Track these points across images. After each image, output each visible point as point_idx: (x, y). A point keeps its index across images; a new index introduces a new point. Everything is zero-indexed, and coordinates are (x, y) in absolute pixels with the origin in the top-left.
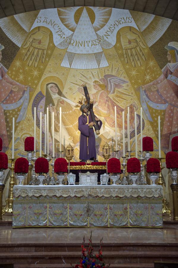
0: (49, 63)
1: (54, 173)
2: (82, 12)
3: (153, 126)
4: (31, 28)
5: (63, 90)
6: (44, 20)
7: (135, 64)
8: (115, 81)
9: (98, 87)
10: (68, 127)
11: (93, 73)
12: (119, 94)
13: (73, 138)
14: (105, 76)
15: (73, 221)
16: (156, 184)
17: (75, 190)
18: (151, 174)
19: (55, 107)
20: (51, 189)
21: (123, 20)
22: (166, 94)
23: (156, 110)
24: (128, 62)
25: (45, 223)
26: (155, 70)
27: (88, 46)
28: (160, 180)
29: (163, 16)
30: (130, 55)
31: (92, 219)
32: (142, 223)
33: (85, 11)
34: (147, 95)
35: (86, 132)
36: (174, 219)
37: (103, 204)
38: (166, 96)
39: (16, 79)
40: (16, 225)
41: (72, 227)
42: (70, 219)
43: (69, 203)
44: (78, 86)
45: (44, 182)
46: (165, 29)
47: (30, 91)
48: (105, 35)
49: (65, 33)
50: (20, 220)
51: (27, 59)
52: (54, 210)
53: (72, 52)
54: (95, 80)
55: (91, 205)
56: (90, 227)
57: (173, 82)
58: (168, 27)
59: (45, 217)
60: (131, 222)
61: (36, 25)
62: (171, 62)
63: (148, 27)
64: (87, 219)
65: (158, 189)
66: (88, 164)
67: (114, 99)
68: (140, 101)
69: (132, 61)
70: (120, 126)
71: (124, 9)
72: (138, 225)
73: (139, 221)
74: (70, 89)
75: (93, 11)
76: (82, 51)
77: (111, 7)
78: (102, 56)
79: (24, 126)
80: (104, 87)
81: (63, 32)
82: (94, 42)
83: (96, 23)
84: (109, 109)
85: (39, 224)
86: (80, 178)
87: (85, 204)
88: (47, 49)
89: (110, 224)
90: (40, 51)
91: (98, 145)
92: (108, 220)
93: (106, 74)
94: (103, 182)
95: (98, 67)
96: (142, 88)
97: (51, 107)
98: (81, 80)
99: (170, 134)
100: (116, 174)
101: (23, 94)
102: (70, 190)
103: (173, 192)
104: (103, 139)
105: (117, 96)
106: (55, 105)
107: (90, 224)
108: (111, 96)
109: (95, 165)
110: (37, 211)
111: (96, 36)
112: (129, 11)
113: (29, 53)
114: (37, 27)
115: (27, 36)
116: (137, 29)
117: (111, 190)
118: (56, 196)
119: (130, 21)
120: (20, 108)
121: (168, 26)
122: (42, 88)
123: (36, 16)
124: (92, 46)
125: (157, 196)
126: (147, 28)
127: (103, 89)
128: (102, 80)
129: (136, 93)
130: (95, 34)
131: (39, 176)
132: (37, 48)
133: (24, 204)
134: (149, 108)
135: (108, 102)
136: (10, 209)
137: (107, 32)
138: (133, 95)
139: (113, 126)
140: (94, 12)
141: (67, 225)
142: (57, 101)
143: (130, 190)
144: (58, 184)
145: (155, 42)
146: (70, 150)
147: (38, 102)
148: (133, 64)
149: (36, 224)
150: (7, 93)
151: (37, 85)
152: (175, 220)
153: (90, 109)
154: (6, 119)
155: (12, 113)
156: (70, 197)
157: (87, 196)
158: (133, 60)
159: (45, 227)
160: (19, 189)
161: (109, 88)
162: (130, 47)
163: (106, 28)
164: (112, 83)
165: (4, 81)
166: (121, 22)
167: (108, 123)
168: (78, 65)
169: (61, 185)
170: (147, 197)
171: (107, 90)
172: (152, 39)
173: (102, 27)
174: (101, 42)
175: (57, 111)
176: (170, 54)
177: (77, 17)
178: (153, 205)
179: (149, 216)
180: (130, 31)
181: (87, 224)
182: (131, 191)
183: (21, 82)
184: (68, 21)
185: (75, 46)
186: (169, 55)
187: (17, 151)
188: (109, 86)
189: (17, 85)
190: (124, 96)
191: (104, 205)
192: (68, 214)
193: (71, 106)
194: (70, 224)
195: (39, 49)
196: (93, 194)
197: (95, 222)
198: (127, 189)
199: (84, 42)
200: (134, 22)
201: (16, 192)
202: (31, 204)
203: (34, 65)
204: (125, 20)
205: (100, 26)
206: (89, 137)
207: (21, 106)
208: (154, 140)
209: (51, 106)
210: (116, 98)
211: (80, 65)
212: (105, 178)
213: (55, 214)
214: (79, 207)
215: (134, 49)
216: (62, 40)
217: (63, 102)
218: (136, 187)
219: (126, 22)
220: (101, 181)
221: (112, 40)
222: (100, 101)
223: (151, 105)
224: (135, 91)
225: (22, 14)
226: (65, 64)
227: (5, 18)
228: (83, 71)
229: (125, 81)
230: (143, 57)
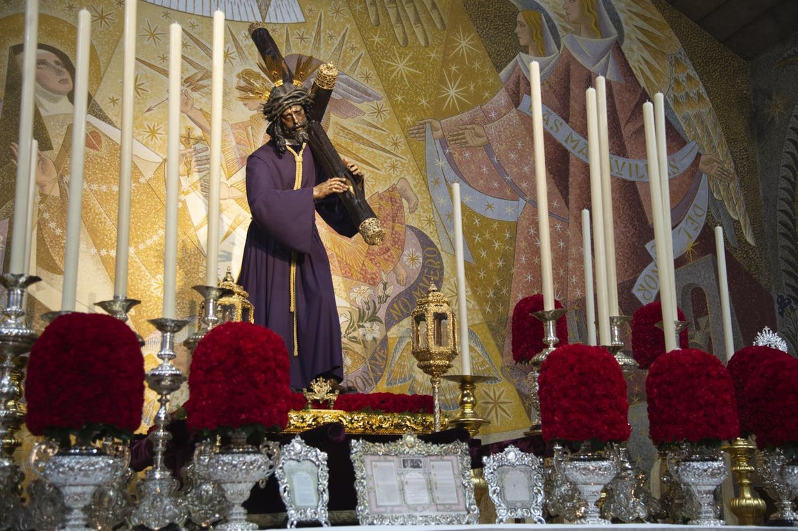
5: (99, 85)
7: (404, 33)
12: (344, 141)
14: (288, 59)
22: (516, 165)
23: (483, 218)
24: (378, 23)
26: (478, 69)
34: (450, 159)
38: (515, 170)
54: (247, 68)
62: (530, 51)
93: (294, 52)
94: (512, 506)
96: (433, 129)
98: (184, 58)
106: (55, 146)
129: (409, 144)
138: (399, 153)
142: (65, 131)
148: (398, 32)
158: (399, 19)
175: (62, 177)
176: (524, 22)
186: (522, 25)
190: (366, 152)
212: (518, 476)
217: (93, 139)
220: (495, 499)
223: (467, 200)
224: (406, 137)
228: (193, 20)
229: (370, 91)
230: (434, 15)
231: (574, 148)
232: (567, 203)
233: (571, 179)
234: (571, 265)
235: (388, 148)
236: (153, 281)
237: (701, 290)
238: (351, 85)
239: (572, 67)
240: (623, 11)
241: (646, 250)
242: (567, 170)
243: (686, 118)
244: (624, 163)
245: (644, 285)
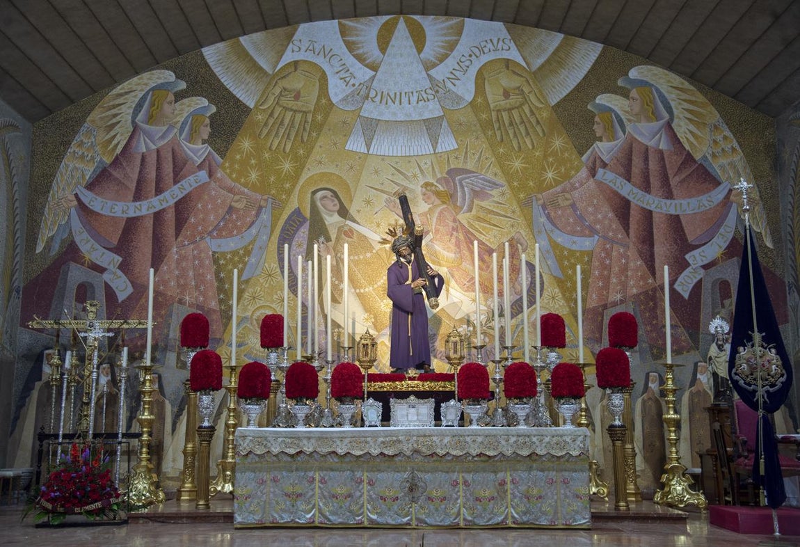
0: (318, 144)
1: (330, 399)
2: (395, 28)
3: (563, 287)
4: (278, 64)
5: (351, 204)
6: (307, 45)
7: (519, 143)
8: (472, 184)
9: (433, 198)
10: (362, 291)
11: (422, 164)
12: (482, 215)
13: (375, 318)
14: (449, 172)
15: (377, 513)
16: (573, 424)
17: (381, 439)
18: (562, 401)
19: (331, 244)
20: (324, 436)
21: (490, 46)
22: (593, 214)
23: (570, 250)
24: (502, 140)
25: (310, 518)
26: (567, 158)
27: (410, 104)
28: (581, 415)
29: (582, 36)
30: (507, 124)
31: (421, 507)
32: (540, 517)
33: (402, 26)
34: (548, 216)
35: (407, 302)
36: (617, 508)
37: (447, 472)
38: (592, 218)
39: (243, 180)
40: (243, 520)
41: (375, 527)
42: (369, 507)
43: (367, 471)
44: (386, 196)
45: (308, 421)
46: (587, 66)
47: (273, 209)
48: (448, 78)
49: (355, 74)
50: (252, 509)
51: (268, 134)
52: (333, 486)
53: (372, 116)
54: (426, 181)
55: (420, 475)
56: (416, 527)
57: (608, 186)
58: (593, 61)
59: (309, 503)
60: (516, 515)
61: (288, 57)
62: (604, 139)
63: (548, 61)
64: (411, 507)
65: (580, 436)
66: (410, 379)
67: (471, 226)
68: (532, 231)
69: (511, 136)
70: (486, 289)
71: (492, 20)
72: (531, 523)
73: (533, 514)
74: (368, 202)
75: (421, 25)
76: (394, 114)
77: (461, 16)
78: (441, 125)
79: (259, 289)
80: (448, 197)
81: (350, 71)
82: (423, 93)
83: (429, 52)
84: (459, 248)
85: (297, 520)
86: (392, 410)
87: (405, 472)
88: (314, 110)
89: (465, 519)
90: (299, 117)
91: (435, 335)
92: (461, 510)
93: (452, 167)
94: (448, 421)
95: (432, 152)
97: (322, 245)
98: (391, 181)
99: (605, 307)
100: (479, 402)
101: (258, 215)
102: (369, 439)
103: (614, 445)
104: (445, 321)
105: (478, 219)
106: (333, 239)
107: (417, 519)
108: (463, 218)
109: (426, 380)
110: (291, 490)
111: (428, 81)
112: (504, 25)
113: (271, 122)
114: (291, 62)
115: (269, 84)
116: (524, 64)
117: (468, 439)
118: (337, 454)
119: (506, 47)
120: (251, 246)
121: (595, 58)
122: (301, 201)
123: (290, 37)
124: (418, 103)
125: (576, 453)
126: (545, 62)
127: (444, 203)
128: (443, 181)
129: (522, 211)
130: (426, 76)
131: (297, 406)
132: (292, 110)
133: (260, 471)
134: (554, 245)
135: (457, 231)
136: (227, 485)
137: (453, 72)
138: (515, 217)
139: (471, 288)
140: (424, 26)
141: (362, 523)
142: (336, 231)
143: (513, 439)
144: (340, 425)
145: (565, 94)
146: (367, 344)
147: (292, 232)
148: (515, 143)
149: (289, 520)
150: (221, 212)
151: (289, 193)
152: (619, 510)
153: (414, 248)
154: (217, 273)
155: (231, 259)
156: (368, 456)
157: (408, 453)
158: (515, 135)
159: (311, 527)
160: (250, 436)
161: (459, 200)
162: (508, 106)
163: (451, 62)
164: (466, 188)
165: (213, 185)
166: (486, 50)
167: (456, 281)
168: (385, 146)
169: (347, 428)
170: (553, 456)
171: (455, 205)
172: (557, 88)
173: (441, 61)
174: (439, 95)
175: (336, 254)
176: (599, 121)
177: (384, 41)
178: (566, 474)
179: (559, 501)
180: (508, 69)
181: (411, 520)
182: (516, 442)
183: (254, 188)
184: (363, 47)
185: (378, 103)
186: (598, 124)
187: (242, 348)
188: (459, 194)
189: (243, 193)
190: (495, 219)
191: (451, 474)
192: (365, 496)
193: (368, 241)
194: (371, 521)
195: (295, 111)
196: (424, 450)
197: (428, 515)
198: (506, 437)
199: (401, 94)
200: (516, 49)
201: (242, 443)
202: (276, 472)
203: (284, 148)
204: (495, 45)
205: (437, 58)
206: (412, 314)
207: (252, 242)
208: (567, 322)
209: (323, 243)
210: (476, 224)
211: (391, 148)
212: (452, 410)
213: (334, 496)
214: (391, 481)
215: (516, 110)
216: (349, 90)
217: (349, 233)
218: (526, 431)
219: (496, 50)
220: (442, 418)
221: (466, 90)
222: (437, 231)
223: (559, 240)
224: (520, 207)
225: (259, 33)
226: (356, 145)
227: (221, 45)
228: (397, 160)
229: (497, 183)
230: (538, 129)
231: (634, 198)
232: (628, 235)
233: (631, 219)
234: (629, 273)
235: (509, 215)
236: (382, 303)
237: (728, 282)
238: (486, 181)
239: (634, 145)
240: (673, 100)
241: (685, 259)
242: (629, 213)
243: (722, 167)
244: (671, 204)
245: (683, 281)
